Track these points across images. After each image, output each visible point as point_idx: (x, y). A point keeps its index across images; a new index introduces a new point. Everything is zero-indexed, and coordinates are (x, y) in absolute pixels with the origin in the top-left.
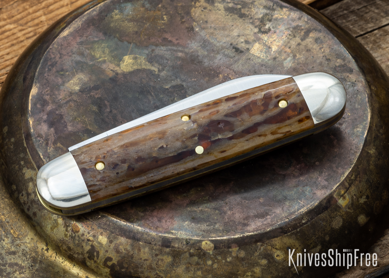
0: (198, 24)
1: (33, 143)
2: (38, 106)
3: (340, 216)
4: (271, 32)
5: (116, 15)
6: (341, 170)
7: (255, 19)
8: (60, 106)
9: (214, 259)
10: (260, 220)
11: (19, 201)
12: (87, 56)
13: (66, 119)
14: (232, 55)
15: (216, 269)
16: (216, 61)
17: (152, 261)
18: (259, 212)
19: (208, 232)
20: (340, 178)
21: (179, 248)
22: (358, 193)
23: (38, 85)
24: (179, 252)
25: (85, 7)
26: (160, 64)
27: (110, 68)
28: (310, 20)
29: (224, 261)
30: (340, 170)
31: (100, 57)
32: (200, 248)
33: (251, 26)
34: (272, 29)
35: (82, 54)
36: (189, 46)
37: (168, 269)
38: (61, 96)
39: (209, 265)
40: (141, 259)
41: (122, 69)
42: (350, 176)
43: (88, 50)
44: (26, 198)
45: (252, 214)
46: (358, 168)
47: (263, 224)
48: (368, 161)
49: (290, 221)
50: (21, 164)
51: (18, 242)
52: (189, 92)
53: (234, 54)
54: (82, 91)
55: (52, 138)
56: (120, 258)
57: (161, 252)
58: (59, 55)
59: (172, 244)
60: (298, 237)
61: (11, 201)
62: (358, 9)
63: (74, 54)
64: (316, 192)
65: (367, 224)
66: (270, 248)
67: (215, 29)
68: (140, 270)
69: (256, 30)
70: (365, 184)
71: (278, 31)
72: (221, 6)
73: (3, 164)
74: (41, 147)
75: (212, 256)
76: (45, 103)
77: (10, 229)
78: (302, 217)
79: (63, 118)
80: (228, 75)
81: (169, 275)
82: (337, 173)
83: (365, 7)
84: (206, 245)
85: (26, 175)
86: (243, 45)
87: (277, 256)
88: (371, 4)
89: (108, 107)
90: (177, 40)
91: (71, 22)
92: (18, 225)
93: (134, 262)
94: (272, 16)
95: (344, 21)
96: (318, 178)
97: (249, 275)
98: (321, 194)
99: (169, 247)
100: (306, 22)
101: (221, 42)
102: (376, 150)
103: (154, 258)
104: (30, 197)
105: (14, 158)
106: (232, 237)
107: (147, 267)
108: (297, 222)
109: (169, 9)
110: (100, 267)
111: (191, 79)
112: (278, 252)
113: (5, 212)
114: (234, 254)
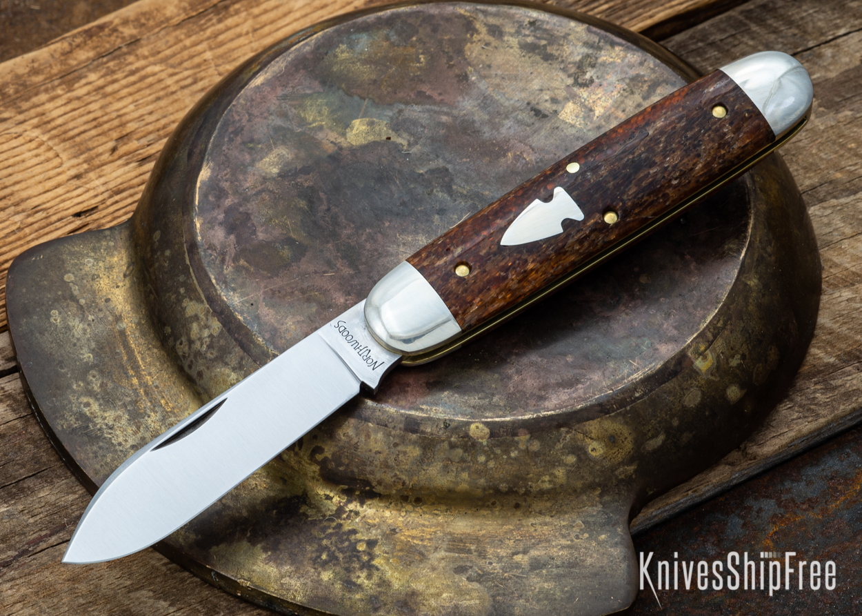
0: (475, 70)
1: (199, 259)
2: (211, 198)
3: (697, 387)
4: (593, 85)
5: (342, 52)
6: (702, 312)
7: (569, 63)
8: (246, 200)
9: (489, 453)
10: (566, 391)
11: (176, 352)
12: (293, 119)
13: (255, 220)
14: (529, 121)
15: (492, 469)
16: (503, 130)
17: (388, 454)
18: (565, 378)
19: (482, 409)
20: (699, 324)
21: (432, 434)
22: (728, 349)
23: (211, 164)
24: (432, 440)
25: (292, 39)
26: (411, 134)
27: (329, 138)
28: (658, 66)
29: (505, 457)
30: (699, 313)
31: (314, 121)
32: (467, 436)
33: (561, 74)
34: (596, 80)
35: (284, 115)
36: (461, 104)
37: (415, 467)
38: (249, 182)
39: (481, 463)
40: (370, 451)
41: (348, 140)
42: (715, 322)
43: (295, 108)
44: (187, 348)
45: (553, 381)
46: (729, 309)
47: (570, 398)
48: (746, 298)
49: (616, 394)
50: (180, 292)
51: (172, 419)
52: (457, 181)
53: (532, 120)
54: (282, 175)
55: (232, 251)
56: (336, 449)
57: (403, 440)
58: (247, 116)
59: (422, 428)
60: (628, 420)
61: (163, 352)
62: (721, 40)
63: (271, 114)
64: (658, 346)
65: (741, 401)
66: (580, 436)
67: (503, 78)
68: (368, 469)
69: (570, 81)
70: (739, 336)
71: (605, 83)
72: (514, 41)
73: (151, 292)
74: (212, 266)
75: (486, 448)
76: (221, 194)
77: (159, 397)
78: (634, 387)
79: (250, 218)
80: (521, 153)
81: (416, 478)
82: (695, 315)
83: (732, 36)
84: (477, 430)
85: (187, 310)
86: (548, 105)
87: (592, 451)
88: (743, 32)
89: (325, 203)
90: (440, 94)
91: (269, 62)
92: (172, 392)
93: (359, 456)
94: (597, 58)
95: (699, 59)
96: (663, 324)
97: (546, 479)
98: (667, 351)
99: (417, 433)
100: (652, 69)
101: (511, 99)
102: (759, 279)
103: (392, 450)
104: (193, 346)
105: (169, 283)
106: (520, 418)
107: (379, 466)
108: (626, 395)
109: (428, 45)
110: (303, 462)
111: (461, 159)
112: (595, 444)
113: (153, 370)
114: (522, 447)
